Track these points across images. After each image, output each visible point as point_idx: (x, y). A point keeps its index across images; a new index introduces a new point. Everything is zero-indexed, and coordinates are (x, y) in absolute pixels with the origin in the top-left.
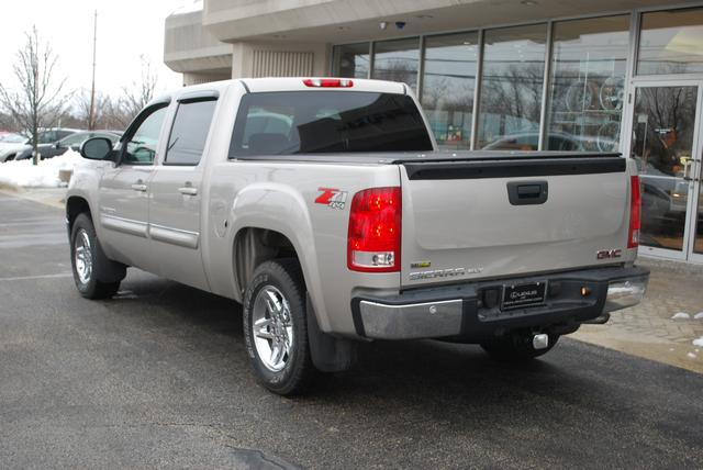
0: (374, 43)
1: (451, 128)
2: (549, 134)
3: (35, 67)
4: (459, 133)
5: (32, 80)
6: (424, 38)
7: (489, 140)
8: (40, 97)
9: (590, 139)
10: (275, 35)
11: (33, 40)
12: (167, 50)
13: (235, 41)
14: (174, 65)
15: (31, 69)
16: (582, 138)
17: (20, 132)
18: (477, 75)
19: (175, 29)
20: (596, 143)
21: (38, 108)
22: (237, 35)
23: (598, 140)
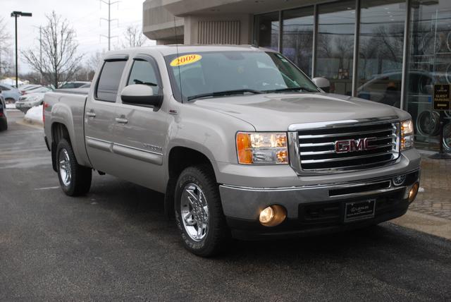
0: (282, 11)
1: (341, 70)
2: (409, 72)
3: (55, 40)
4: (346, 74)
5: (54, 49)
6: (317, 5)
7: (368, 77)
8: (59, 60)
9: (440, 74)
10: (213, 9)
11: (53, 21)
12: (145, 24)
13: (185, 15)
14: (150, 35)
15: (53, 41)
16: (434, 74)
17: (46, 85)
18: (355, 33)
19: (150, 10)
20: (445, 77)
21: (58, 68)
22: (186, 11)
23: (446, 75)
